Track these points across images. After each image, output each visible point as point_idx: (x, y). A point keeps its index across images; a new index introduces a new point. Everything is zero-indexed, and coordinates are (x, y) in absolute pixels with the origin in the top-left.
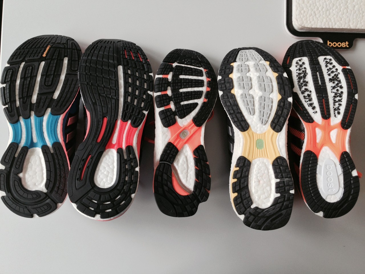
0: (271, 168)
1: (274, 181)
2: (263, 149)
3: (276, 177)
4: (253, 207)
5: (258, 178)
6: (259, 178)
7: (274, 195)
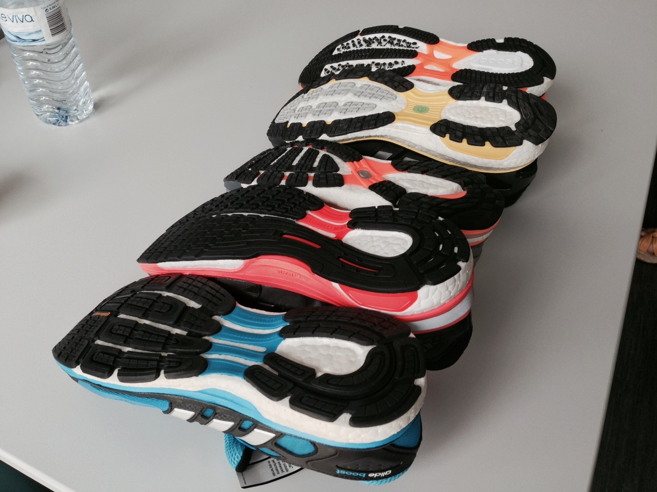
0: (461, 102)
1: (482, 102)
2: (430, 107)
3: (478, 98)
4: (514, 128)
5: (471, 117)
6: (472, 115)
7: (504, 106)
